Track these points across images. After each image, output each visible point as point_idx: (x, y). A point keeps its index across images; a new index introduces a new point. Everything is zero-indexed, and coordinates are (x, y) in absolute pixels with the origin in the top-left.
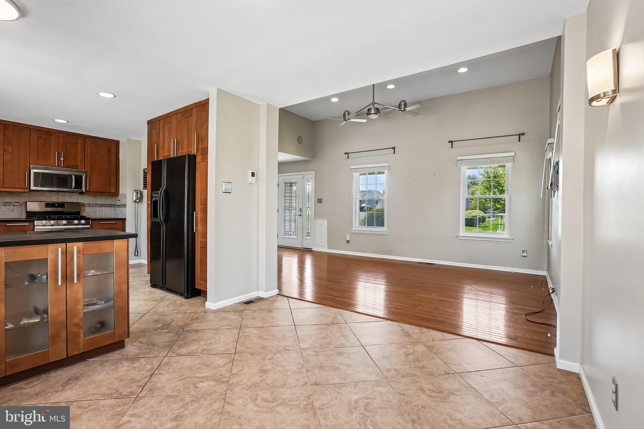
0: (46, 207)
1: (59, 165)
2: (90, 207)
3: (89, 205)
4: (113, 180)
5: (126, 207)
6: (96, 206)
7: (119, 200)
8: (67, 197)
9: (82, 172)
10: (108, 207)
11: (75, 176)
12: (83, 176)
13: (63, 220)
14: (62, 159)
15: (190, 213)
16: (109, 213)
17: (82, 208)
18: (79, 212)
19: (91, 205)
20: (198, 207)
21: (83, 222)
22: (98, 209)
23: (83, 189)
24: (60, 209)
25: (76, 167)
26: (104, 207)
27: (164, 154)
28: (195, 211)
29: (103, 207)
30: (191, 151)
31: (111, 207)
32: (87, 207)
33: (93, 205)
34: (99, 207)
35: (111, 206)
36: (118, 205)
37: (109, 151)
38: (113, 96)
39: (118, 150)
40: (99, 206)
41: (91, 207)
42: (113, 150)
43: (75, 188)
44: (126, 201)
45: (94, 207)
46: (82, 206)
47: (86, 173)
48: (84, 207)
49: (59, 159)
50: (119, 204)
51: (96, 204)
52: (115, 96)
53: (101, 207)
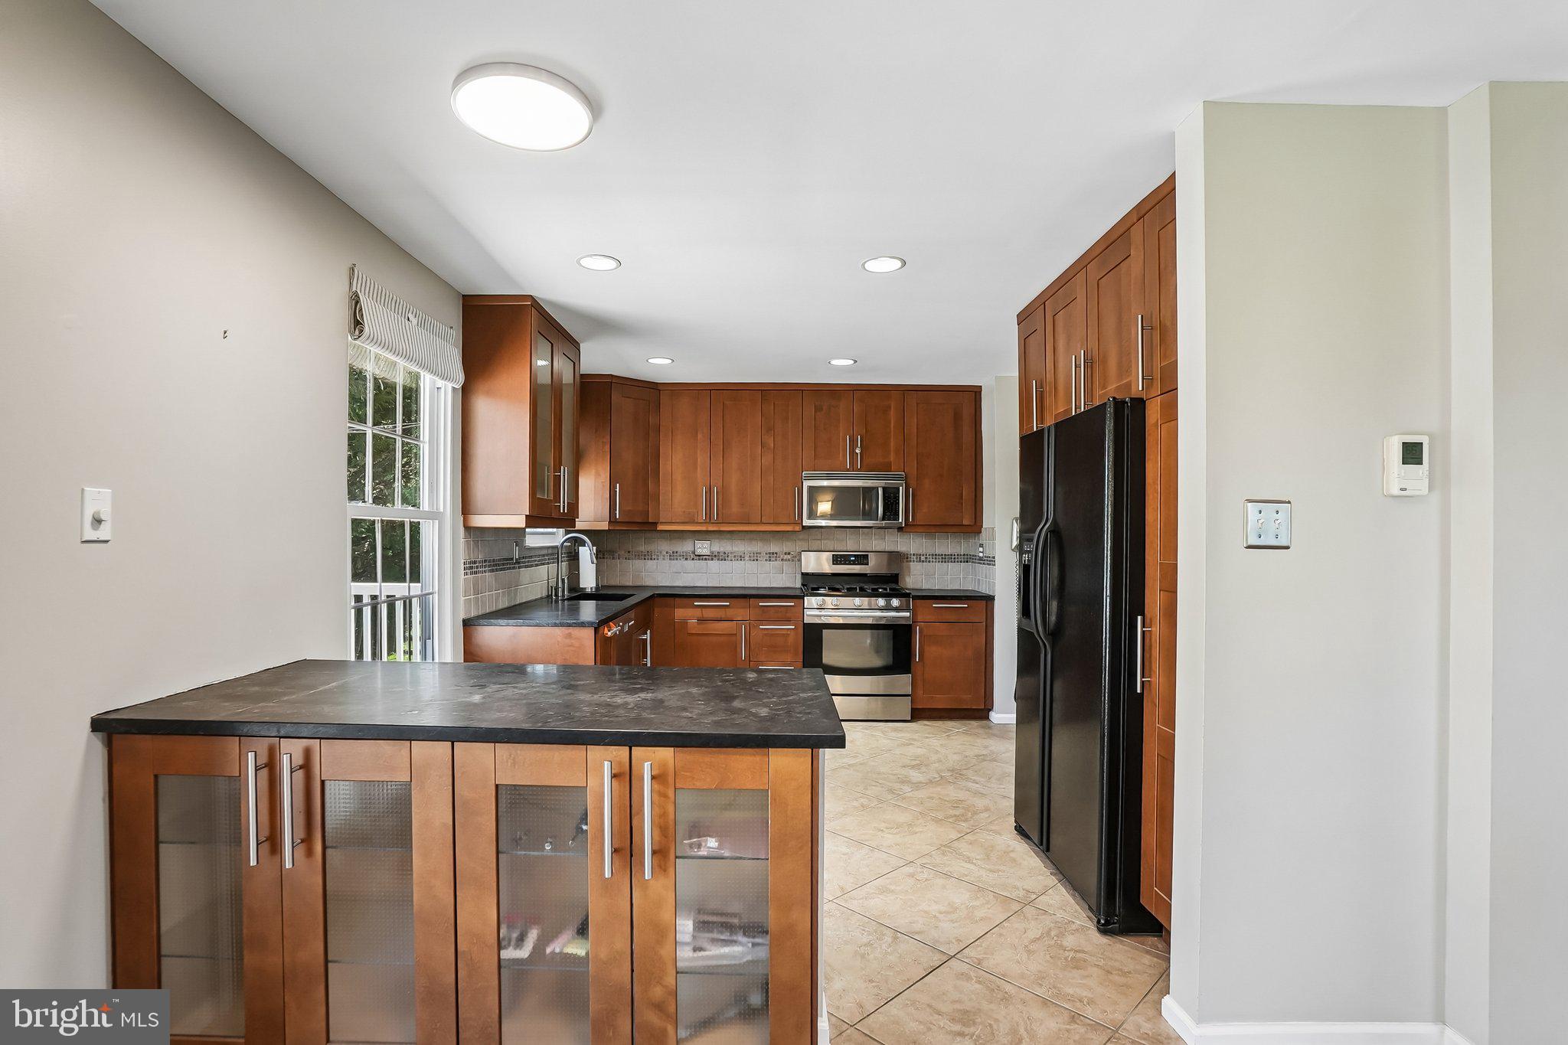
0: (833, 564)
1: (853, 467)
2: (920, 561)
3: (919, 558)
4: (967, 492)
5: (994, 565)
6: (934, 560)
7: (981, 545)
8: (875, 539)
9: (899, 478)
10: (961, 562)
11: (884, 489)
12: (901, 488)
13: (856, 597)
14: (858, 451)
15: (1124, 619)
16: (961, 576)
17: (905, 564)
18: (897, 576)
19: (923, 558)
20: (1154, 599)
21: (895, 602)
22: (938, 567)
23: (900, 521)
24: (856, 569)
25: (887, 467)
26: (951, 562)
27: (1056, 408)
28: (1143, 614)
29: (948, 562)
30: (1128, 385)
31: (967, 562)
32: (914, 561)
33: (926, 558)
34: (939, 562)
35: (968, 559)
36: (981, 559)
37: (957, 417)
38: (898, 264)
39: (978, 413)
40: (941, 560)
41: (923, 561)
42: (967, 412)
43: (883, 519)
44: (994, 548)
45: (929, 562)
46: (905, 561)
47: (906, 479)
48: (907, 561)
49: (852, 452)
50: (981, 555)
51: (933, 555)
52: (904, 263)
53: (945, 562)
